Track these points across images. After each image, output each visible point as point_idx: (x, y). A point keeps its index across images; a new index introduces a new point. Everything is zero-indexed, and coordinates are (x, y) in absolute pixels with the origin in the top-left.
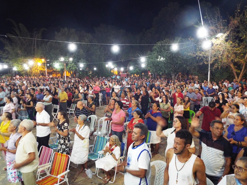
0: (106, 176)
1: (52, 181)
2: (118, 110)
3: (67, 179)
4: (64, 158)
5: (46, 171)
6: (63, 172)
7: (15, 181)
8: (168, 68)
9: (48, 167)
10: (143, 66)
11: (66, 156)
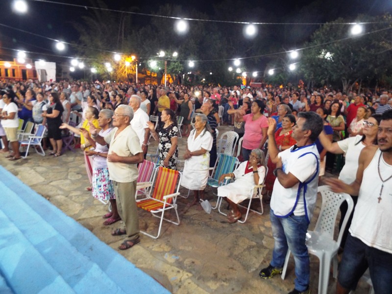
2: (256, 116)
3: (176, 205)
4: (172, 176)
6: (170, 193)
7: (104, 198)
8: (339, 71)
9: (148, 186)
10: (292, 68)
11: (175, 173)
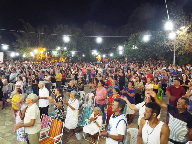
0: (91, 139)
1: (50, 141)
2: (101, 88)
3: (62, 140)
4: (59, 124)
5: (46, 134)
6: (58, 135)
7: (23, 140)
8: (141, 55)
9: (47, 130)
10: (121, 53)
11: (61, 122)
